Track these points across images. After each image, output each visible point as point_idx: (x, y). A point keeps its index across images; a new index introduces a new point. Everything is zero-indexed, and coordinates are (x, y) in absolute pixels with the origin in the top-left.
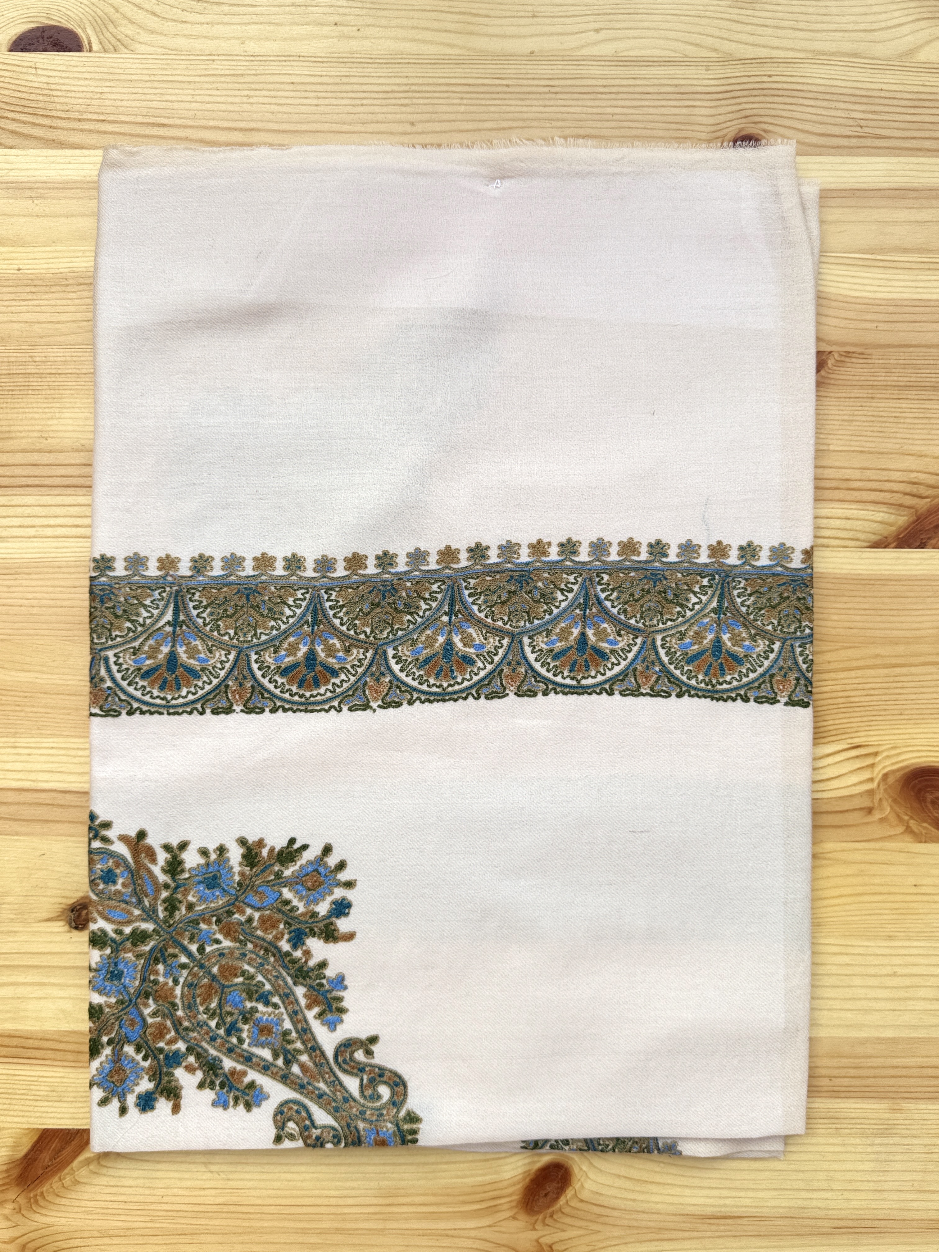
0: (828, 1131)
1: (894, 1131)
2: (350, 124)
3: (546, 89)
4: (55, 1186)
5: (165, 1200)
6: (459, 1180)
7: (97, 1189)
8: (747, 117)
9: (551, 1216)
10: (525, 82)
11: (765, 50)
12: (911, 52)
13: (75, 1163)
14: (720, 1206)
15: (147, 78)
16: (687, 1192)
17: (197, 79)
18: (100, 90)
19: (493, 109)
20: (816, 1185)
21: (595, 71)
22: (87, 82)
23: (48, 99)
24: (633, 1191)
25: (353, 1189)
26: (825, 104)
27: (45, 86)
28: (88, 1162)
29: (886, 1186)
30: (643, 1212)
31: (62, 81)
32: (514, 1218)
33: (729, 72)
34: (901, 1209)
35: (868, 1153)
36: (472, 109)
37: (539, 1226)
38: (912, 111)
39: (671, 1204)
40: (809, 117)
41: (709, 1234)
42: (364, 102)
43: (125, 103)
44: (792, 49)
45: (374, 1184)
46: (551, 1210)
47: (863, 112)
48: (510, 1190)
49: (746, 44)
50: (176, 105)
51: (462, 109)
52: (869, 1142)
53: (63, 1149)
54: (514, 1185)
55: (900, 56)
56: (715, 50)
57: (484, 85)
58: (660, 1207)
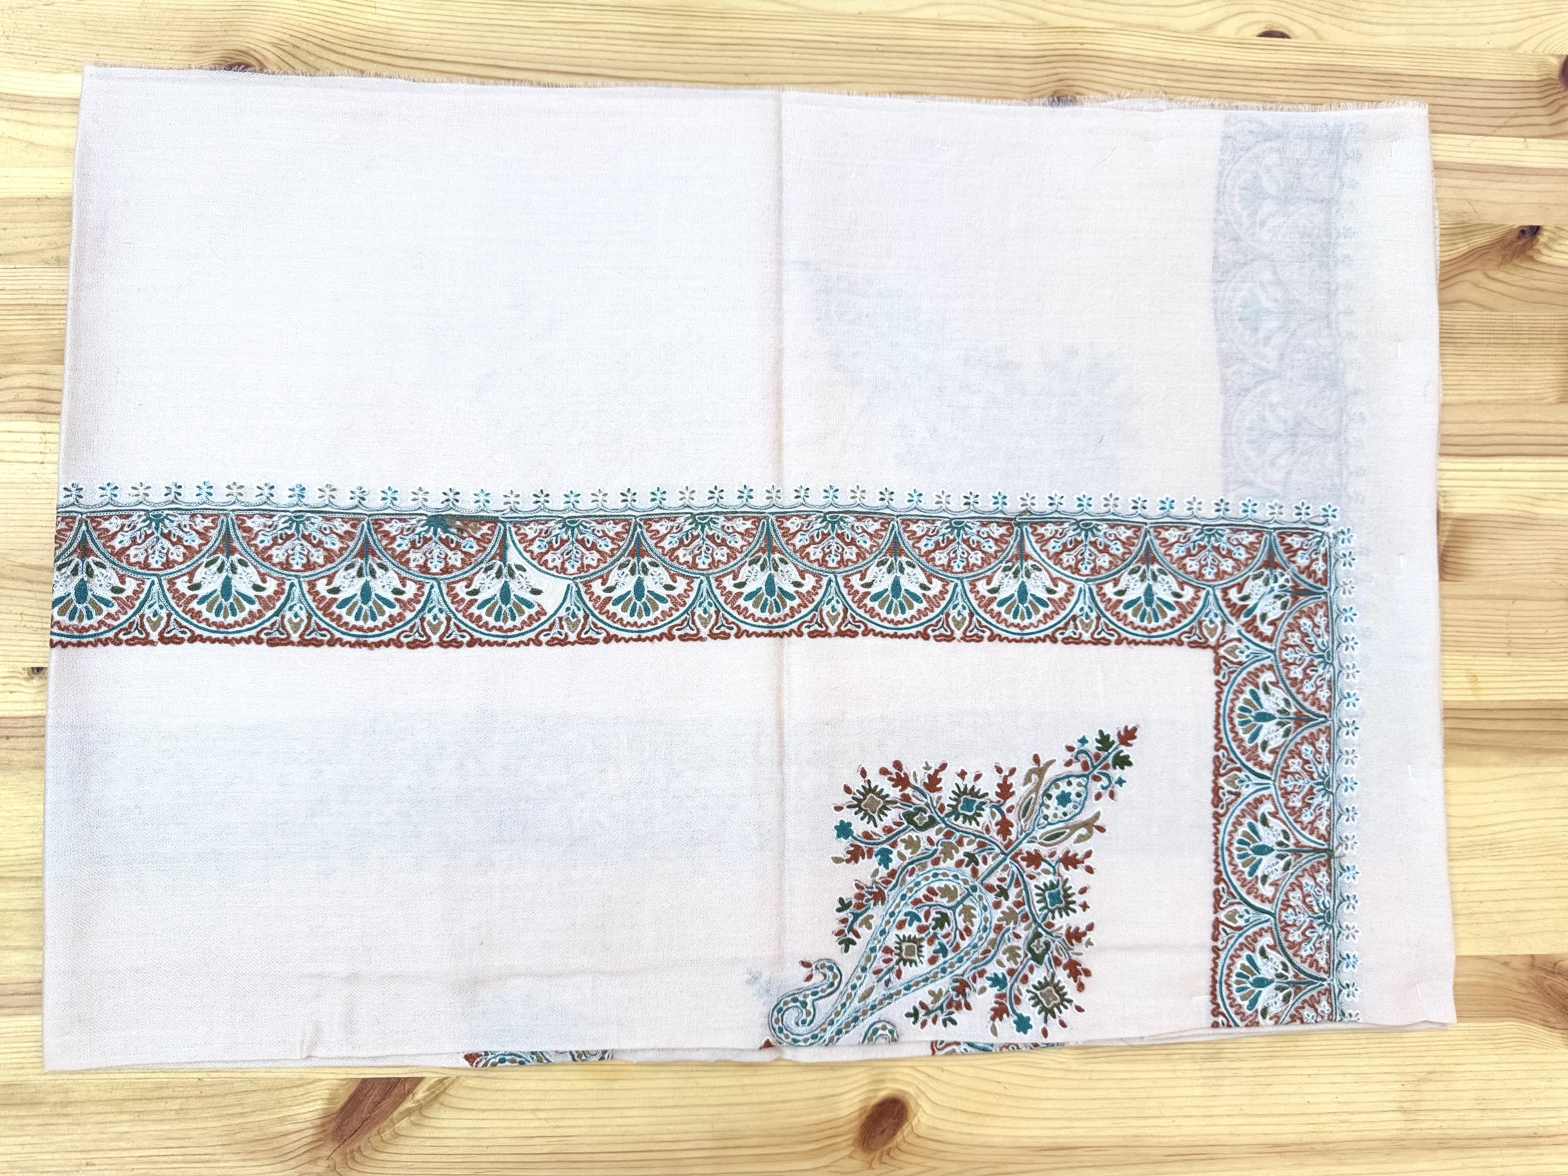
0: (1159, 1057)
1: (1221, 1055)
2: (685, 73)
3: (874, 48)
4: (373, 1140)
5: (490, 1150)
6: (794, 1120)
7: (417, 1141)
8: (1061, 80)
9: (888, 1154)
10: (854, 40)
11: (1078, 20)
12: (1211, 27)
13: (396, 1113)
14: (1055, 1137)
15: (487, 22)
16: (1023, 1124)
17: (537, 25)
18: (439, 31)
19: (822, 64)
20: (1148, 1113)
21: (919, 32)
22: (426, 24)
23: (387, 38)
24: (970, 1125)
25: (687, 1132)
26: (1133, 71)
27: (385, 25)
28: (409, 1112)
29: (1216, 1111)
30: (979, 1146)
31: (402, 21)
32: (850, 1157)
33: (1044, 38)
34: (1231, 1134)
35: (1198, 1079)
36: (803, 63)
37: (876, 1164)
38: (1212, 80)
39: (1006, 1136)
40: (1117, 82)
41: (1043, 1167)
42: (700, 52)
43: (465, 45)
44: (1101, 21)
45: (707, 1127)
46: (888, 1146)
47: (1167, 80)
48: (846, 1128)
49: (1059, 13)
50: (515, 49)
51: (793, 62)
52: (1198, 1067)
53: (383, 1099)
54: (850, 1122)
55: (1200, 30)
56: (1032, 18)
57: (814, 41)
58: (996, 1140)
